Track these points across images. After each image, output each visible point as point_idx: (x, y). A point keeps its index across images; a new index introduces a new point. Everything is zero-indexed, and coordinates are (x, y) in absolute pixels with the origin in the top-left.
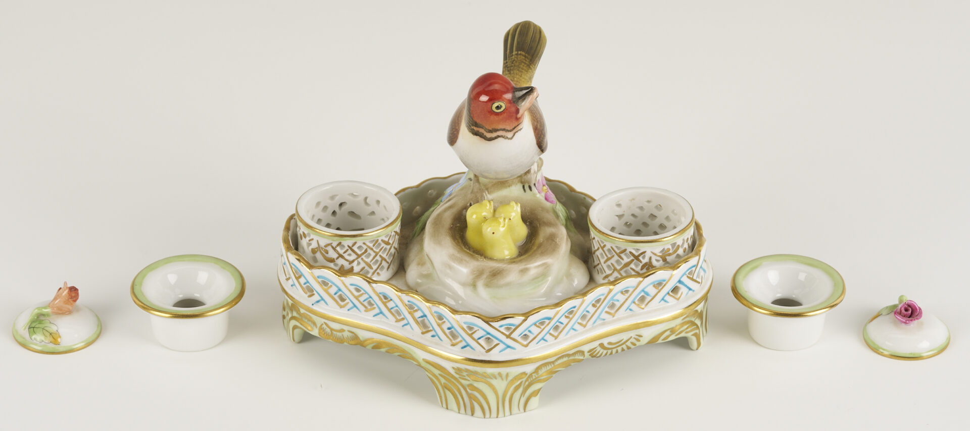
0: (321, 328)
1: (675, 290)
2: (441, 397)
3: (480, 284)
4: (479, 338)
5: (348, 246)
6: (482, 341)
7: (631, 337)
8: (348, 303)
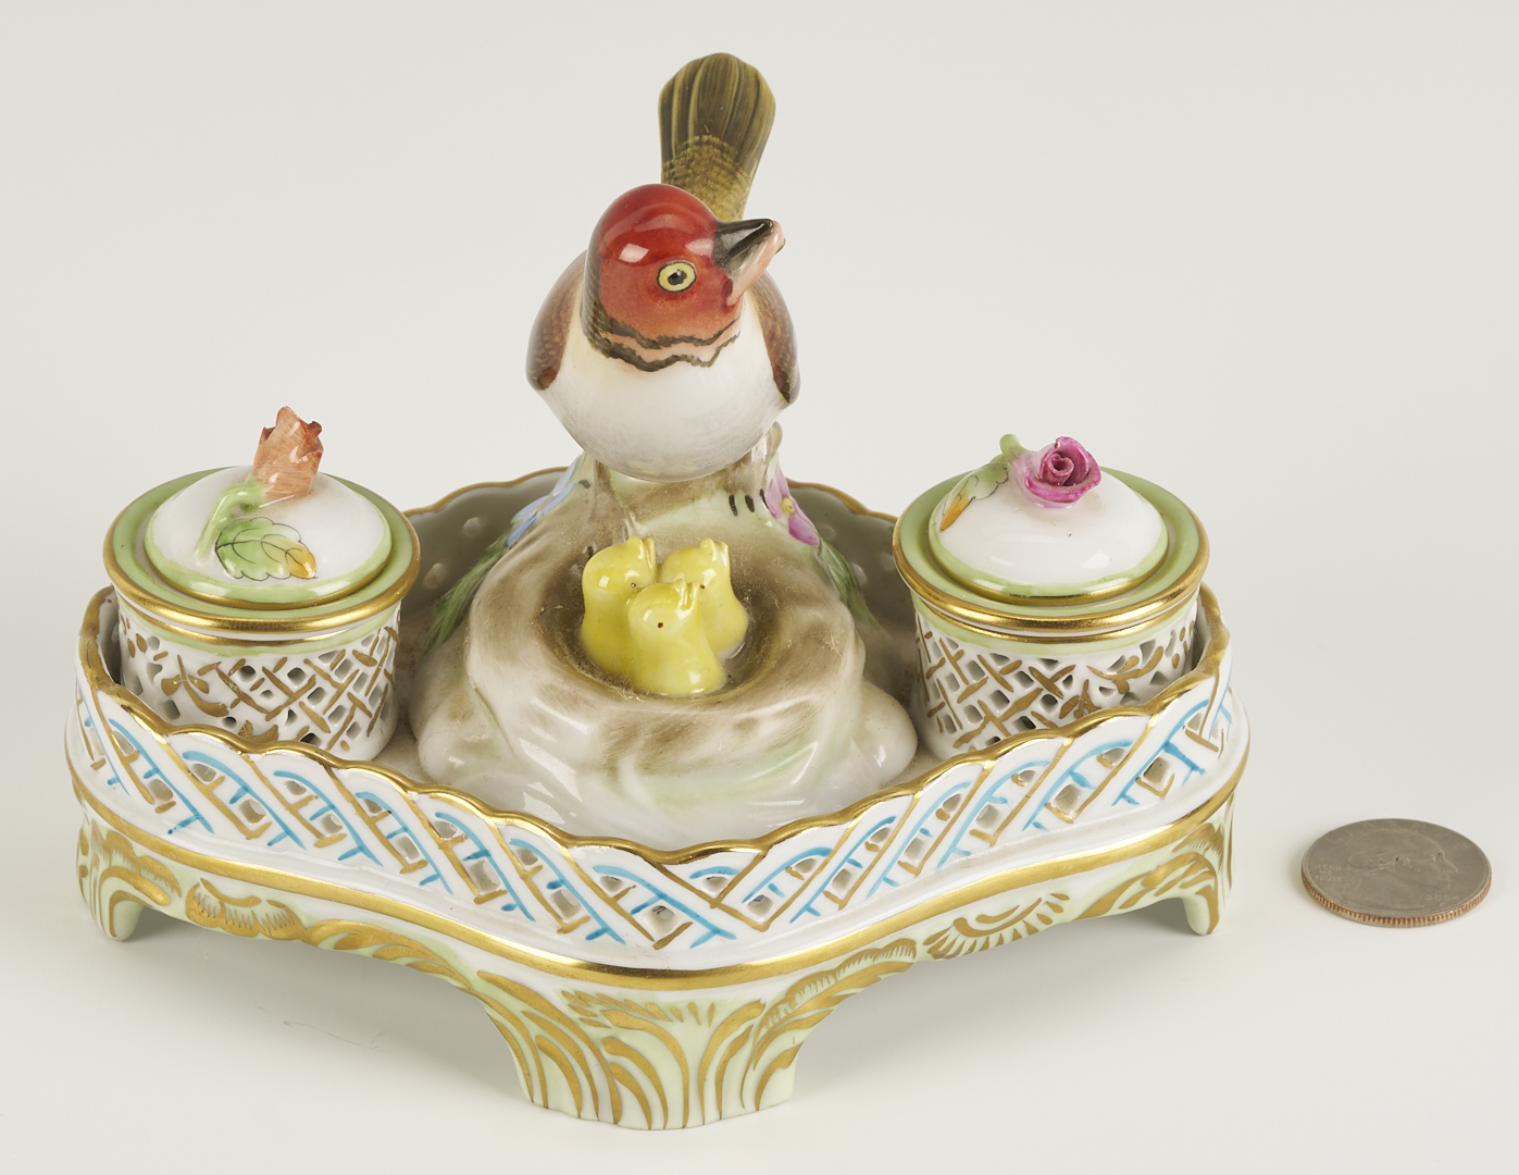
0: (193, 898)
1: (1154, 770)
2: (528, 1075)
3: (628, 764)
4: (637, 910)
5: (264, 669)
6: (643, 918)
7: (1040, 900)
8: (269, 824)
